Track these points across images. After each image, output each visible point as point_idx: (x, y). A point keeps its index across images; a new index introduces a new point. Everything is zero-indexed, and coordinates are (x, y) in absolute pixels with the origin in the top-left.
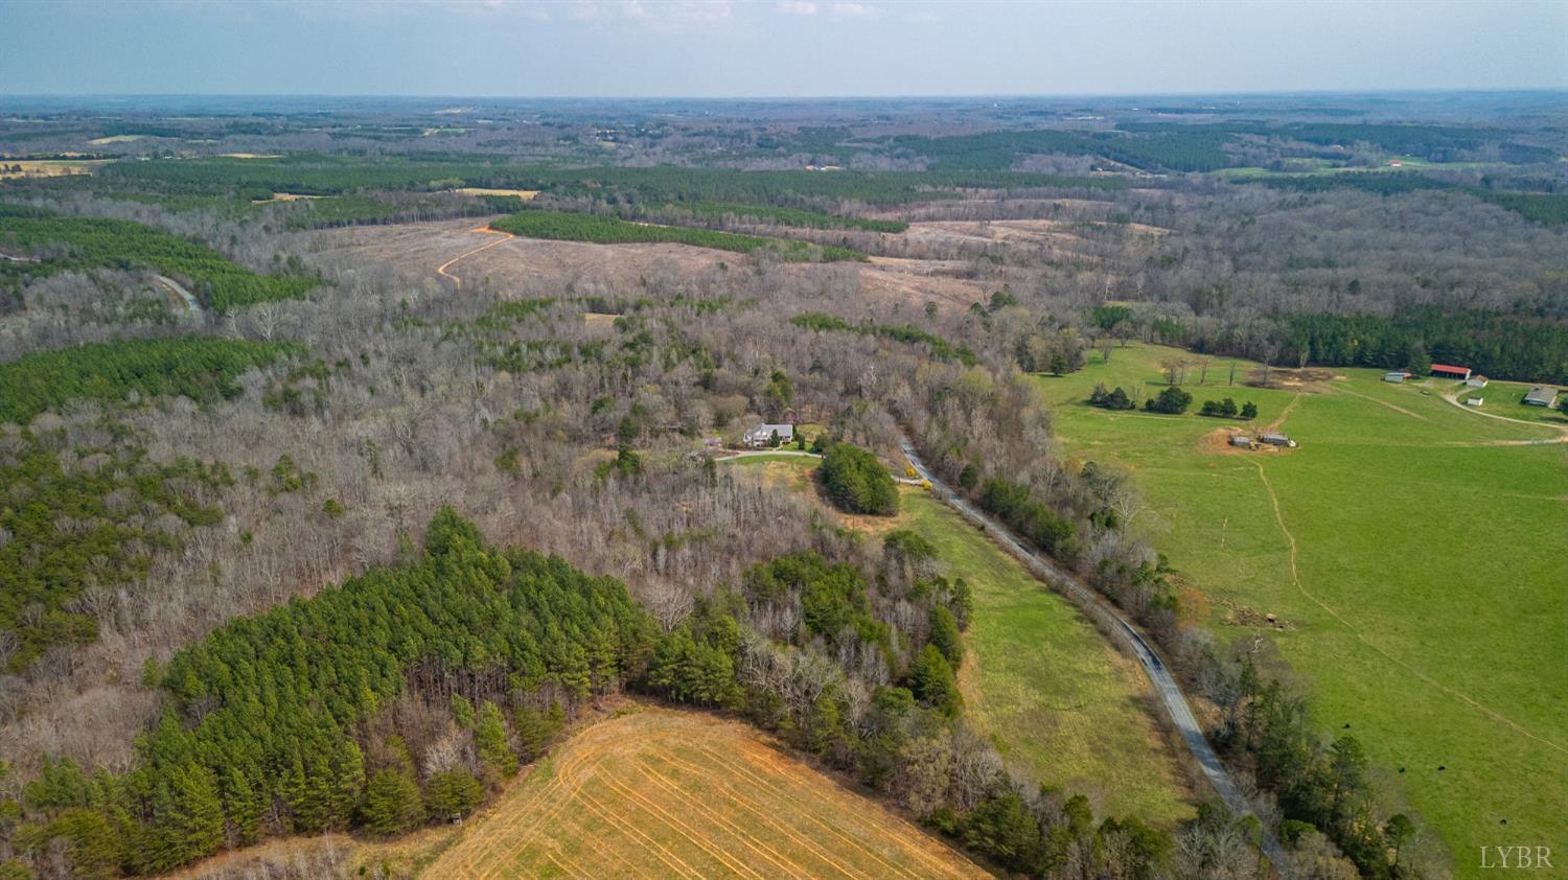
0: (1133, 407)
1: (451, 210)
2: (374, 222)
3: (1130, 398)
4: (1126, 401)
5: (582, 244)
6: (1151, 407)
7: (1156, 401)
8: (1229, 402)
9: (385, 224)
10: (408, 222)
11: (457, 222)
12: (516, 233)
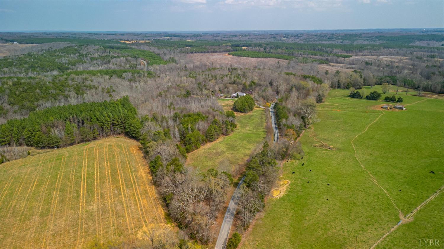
0: (362, 98)
1: (222, 50)
2: (202, 52)
3: (361, 95)
4: (360, 96)
5: (248, 58)
6: (367, 98)
7: (369, 96)
8: (394, 97)
9: (204, 53)
10: (210, 53)
11: (222, 53)
12: (233, 55)
